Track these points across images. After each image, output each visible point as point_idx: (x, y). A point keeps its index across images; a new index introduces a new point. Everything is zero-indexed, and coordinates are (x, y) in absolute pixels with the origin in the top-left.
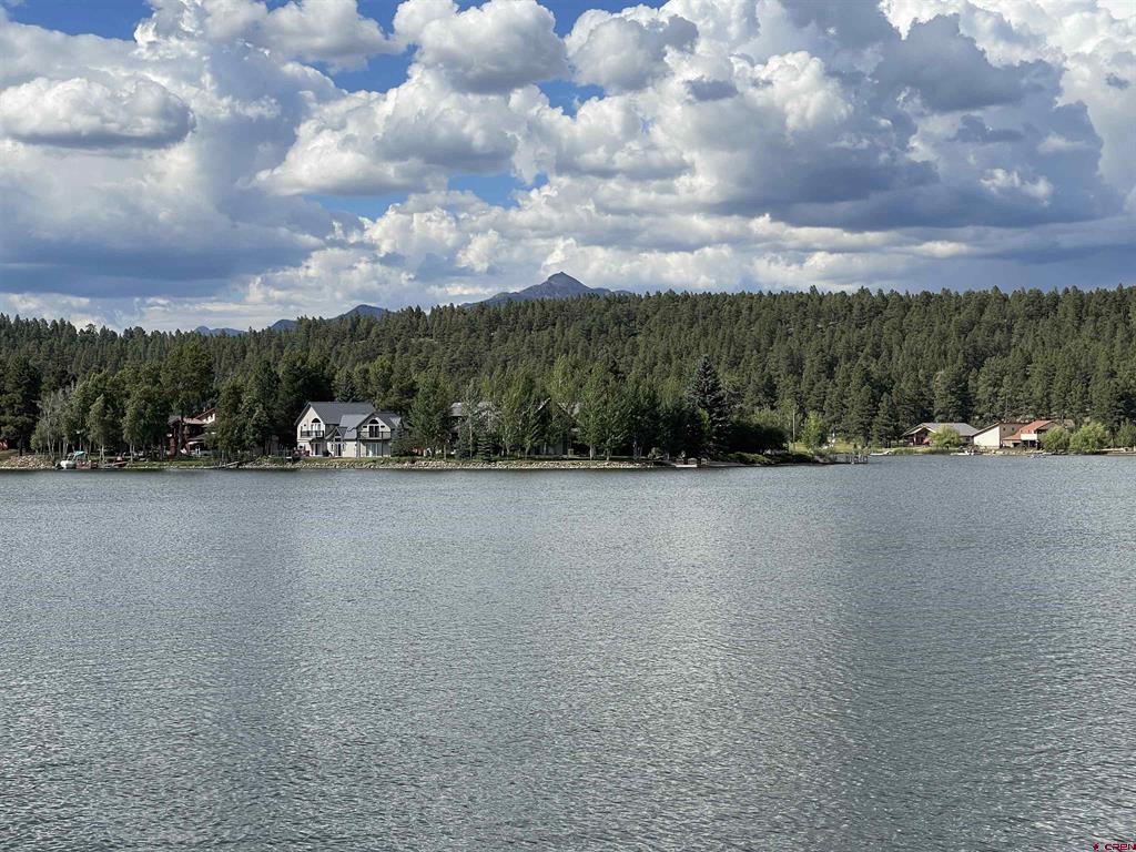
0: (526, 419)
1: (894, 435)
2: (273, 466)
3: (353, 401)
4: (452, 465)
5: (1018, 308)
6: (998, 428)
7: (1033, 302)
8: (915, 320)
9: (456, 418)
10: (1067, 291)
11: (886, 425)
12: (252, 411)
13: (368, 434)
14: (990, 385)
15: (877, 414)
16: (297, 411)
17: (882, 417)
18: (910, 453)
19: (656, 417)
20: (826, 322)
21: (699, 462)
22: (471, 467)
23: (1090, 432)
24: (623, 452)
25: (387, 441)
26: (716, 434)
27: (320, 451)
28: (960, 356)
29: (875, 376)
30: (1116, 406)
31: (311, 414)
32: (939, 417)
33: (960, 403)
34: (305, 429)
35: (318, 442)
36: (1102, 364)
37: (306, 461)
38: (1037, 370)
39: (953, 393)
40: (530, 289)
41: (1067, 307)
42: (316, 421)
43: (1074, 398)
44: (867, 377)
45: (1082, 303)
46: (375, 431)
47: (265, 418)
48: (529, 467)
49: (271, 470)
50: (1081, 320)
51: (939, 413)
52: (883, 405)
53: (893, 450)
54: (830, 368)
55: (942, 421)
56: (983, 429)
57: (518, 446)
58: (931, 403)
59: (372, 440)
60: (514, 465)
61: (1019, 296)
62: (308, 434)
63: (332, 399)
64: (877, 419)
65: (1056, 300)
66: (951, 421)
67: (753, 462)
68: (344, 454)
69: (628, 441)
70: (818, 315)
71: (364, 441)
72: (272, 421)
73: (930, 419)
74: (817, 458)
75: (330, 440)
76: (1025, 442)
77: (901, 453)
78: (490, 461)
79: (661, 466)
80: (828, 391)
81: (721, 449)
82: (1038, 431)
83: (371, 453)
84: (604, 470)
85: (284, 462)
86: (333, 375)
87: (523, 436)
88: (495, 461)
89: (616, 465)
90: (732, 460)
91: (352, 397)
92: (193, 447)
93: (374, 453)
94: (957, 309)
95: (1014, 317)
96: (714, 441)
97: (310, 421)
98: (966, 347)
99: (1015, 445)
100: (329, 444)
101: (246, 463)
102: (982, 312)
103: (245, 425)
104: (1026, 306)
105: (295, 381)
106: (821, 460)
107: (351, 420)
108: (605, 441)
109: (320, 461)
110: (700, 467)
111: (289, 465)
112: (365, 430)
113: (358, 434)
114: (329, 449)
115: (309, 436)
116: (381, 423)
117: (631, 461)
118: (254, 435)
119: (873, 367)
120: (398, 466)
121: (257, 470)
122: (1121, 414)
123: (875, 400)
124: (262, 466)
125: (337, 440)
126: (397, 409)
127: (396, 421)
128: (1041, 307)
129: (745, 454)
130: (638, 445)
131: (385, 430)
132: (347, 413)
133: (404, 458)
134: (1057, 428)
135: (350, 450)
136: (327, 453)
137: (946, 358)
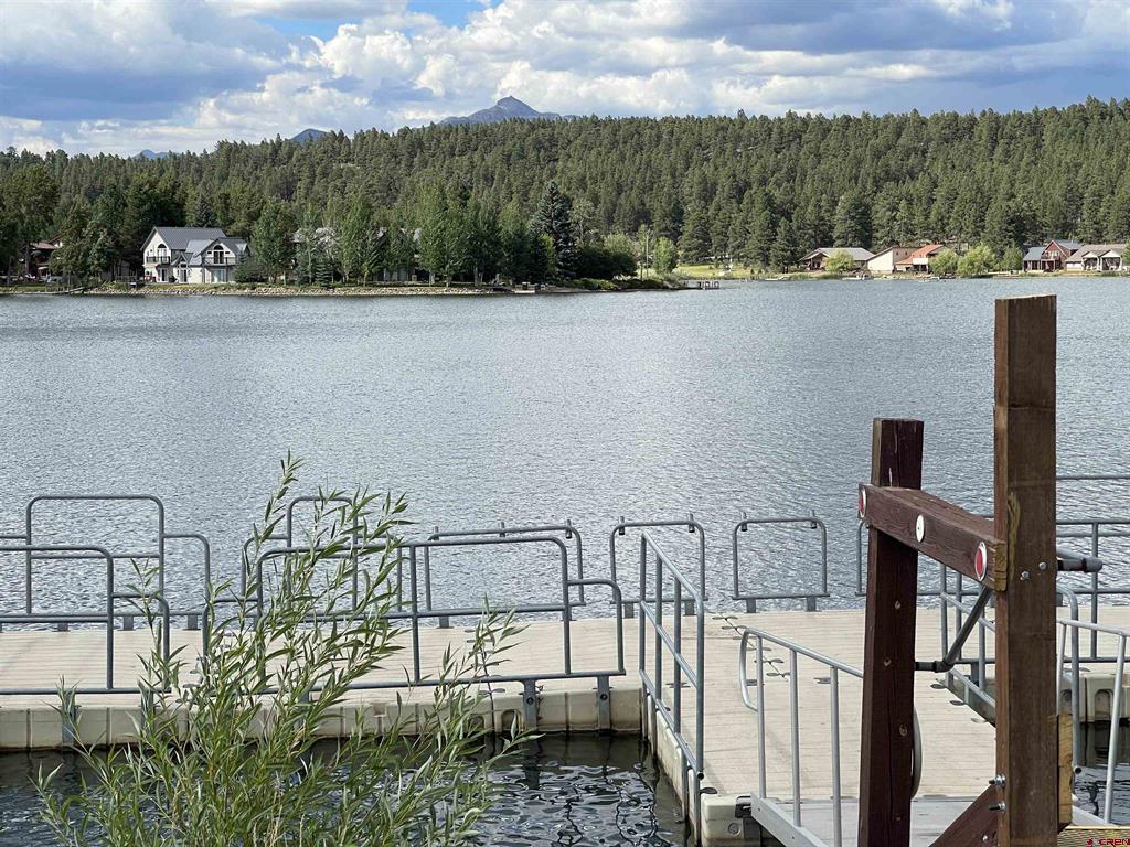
0: (364, 246)
1: (793, 260)
2: (118, 292)
3: (209, 226)
4: (291, 291)
5: (933, 130)
6: (891, 253)
7: (949, 125)
8: (832, 144)
9: (295, 243)
10: (984, 114)
11: (783, 250)
12: (95, 236)
13: (212, 261)
14: (889, 209)
15: (775, 239)
16: (144, 235)
17: (780, 241)
18: (804, 278)
19: (497, 243)
20: (746, 147)
21: (538, 288)
22: (310, 293)
23: (976, 256)
24: (462, 278)
25: (230, 267)
26: (563, 260)
27: (167, 277)
28: (870, 180)
29: (778, 201)
30: (1006, 230)
31: (157, 239)
32: (838, 242)
33: (859, 228)
34: (151, 255)
35: (164, 267)
36: (1004, 187)
37: (151, 287)
38: (940, 194)
39: (853, 218)
40: (479, 113)
41: (982, 130)
42: (161, 246)
43: (968, 222)
44: (769, 201)
45: (997, 124)
46: (219, 256)
47: (110, 243)
48: (367, 293)
49: (115, 296)
50: (995, 142)
51: (838, 238)
52: (781, 230)
53: (788, 275)
54: (740, 192)
55: (842, 246)
56: (877, 254)
57: (356, 273)
58: (831, 228)
59: (217, 266)
60: (352, 291)
61: (937, 119)
62: (154, 259)
63: (182, 224)
64: (775, 244)
65: (973, 122)
66: (851, 245)
67: (599, 288)
68: (189, 280)
69: (469, 265)
70: (738, 138)
71: (209, 267)
72: (118, 245)
73: (830, 243)
74: (666, 283)
75: (176, 266)
76: (916, 266)
77: (796, 278)
78: (328, 287)
79: (501, 292)
80: (732, 216)
81: (568, 275)
82: (930, 255)
83: (216, 279)
84: (442, 296)
85: (129, 288)
86: (184, 200)
87: (362, 263)
88: (334, 287)
89: (454, 291)
90: (577, 285)
91: (206, 221)
92: (44, 272)
93: (220, 280)
94: (875, 132)
95: (930, 140)
96: (559, 266)
97: (156, 246)
98: (878, 171)
99: (907, 268)
100: (175, 270)
101: (92, 288)
102: (899, 135)
103: (89, 249)
104: (943, 129)
105: (141, 206)
106: (670, 286)
107: (196, 245)
108: (444, 267)
109: (164, 287)
110: (539, 292)
111: (133, 292)
112: (209, 256)
113: (203, 259)
114: (175, 275)
115: (155, 261)
116: (226, 249)
117: (472, 287)
118: (99, 260)
119: (776, 193)
120: (239, 292)
121: (101, 295)
122: (1010, 237)
123: (774, 224)
124: (106, 292)
125: (182, 266)
126: (245, 235)
127: (242, 247)
128: (957, 129)
129: (592, 280)
130: (479, 271)
131: (230, 256)
132: (193, 239)
133: (244, 284)
134: (945, 252)
135: (195, 276)
136: (173, 280)
137: (856, 183)
